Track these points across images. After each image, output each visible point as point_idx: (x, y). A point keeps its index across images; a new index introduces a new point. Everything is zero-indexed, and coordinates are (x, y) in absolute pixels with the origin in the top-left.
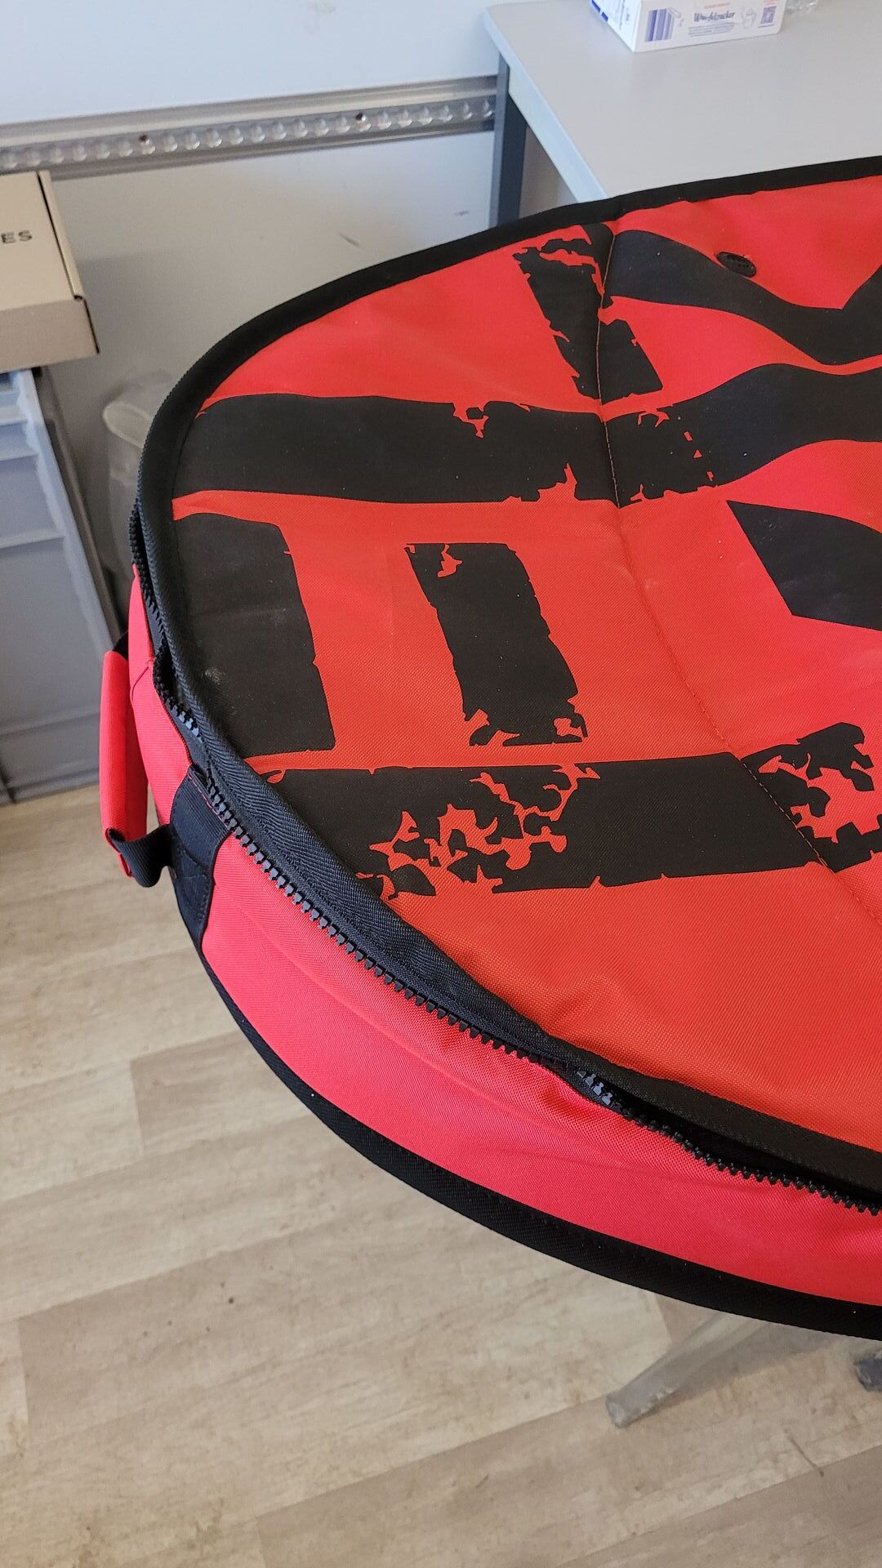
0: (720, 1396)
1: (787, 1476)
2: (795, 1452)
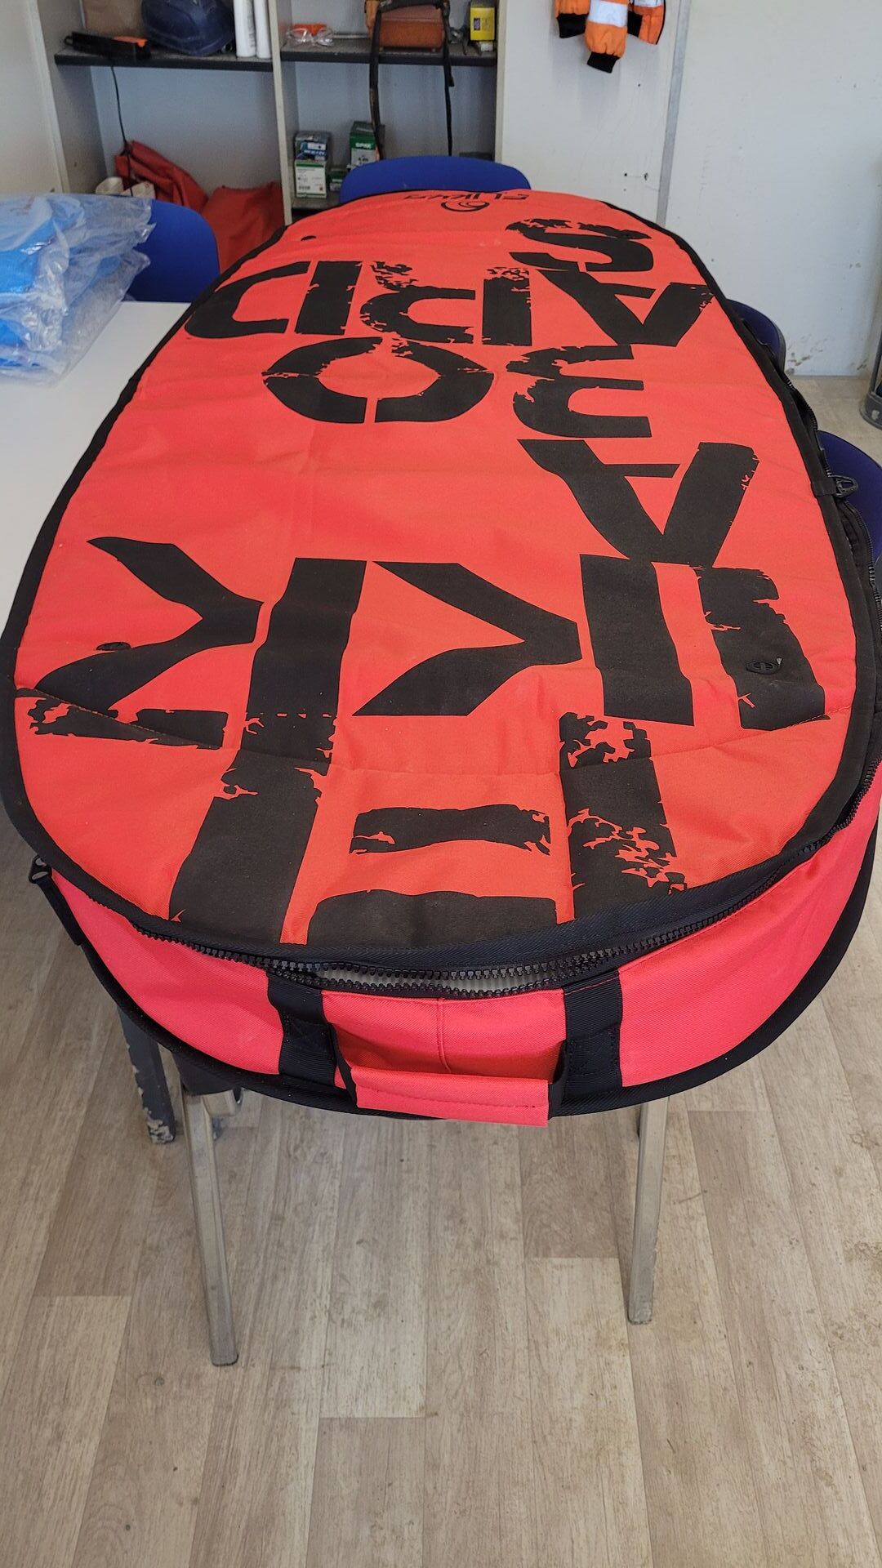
1: (702, 1215)
2: (689, 1203)
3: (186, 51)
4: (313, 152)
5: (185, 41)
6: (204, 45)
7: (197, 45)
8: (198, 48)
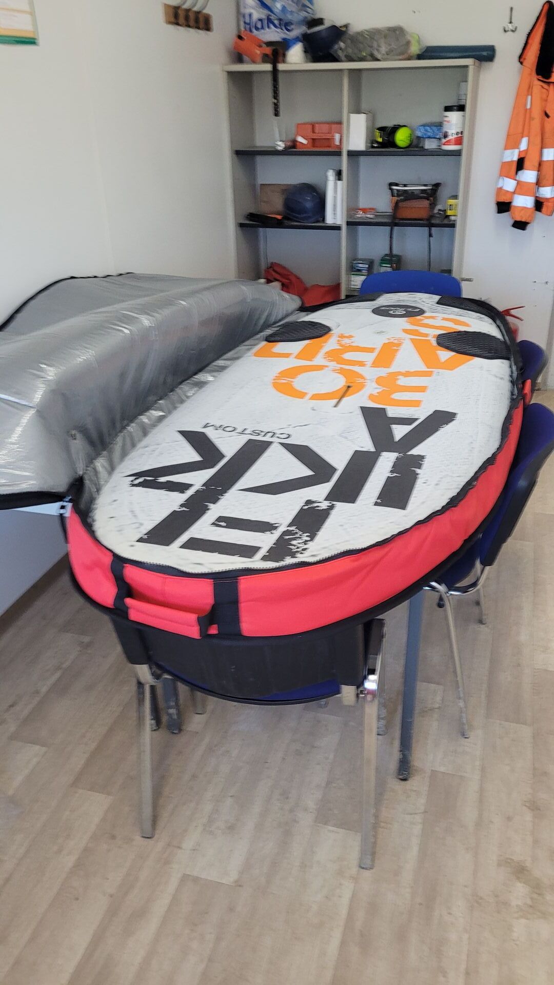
0: (383, 827)
1: (421, 823)
2: (415, 816)
3: (301, 221)
4: (361, 269)
5: (301, 216)
6: (311, 218)
8: (307, 220)
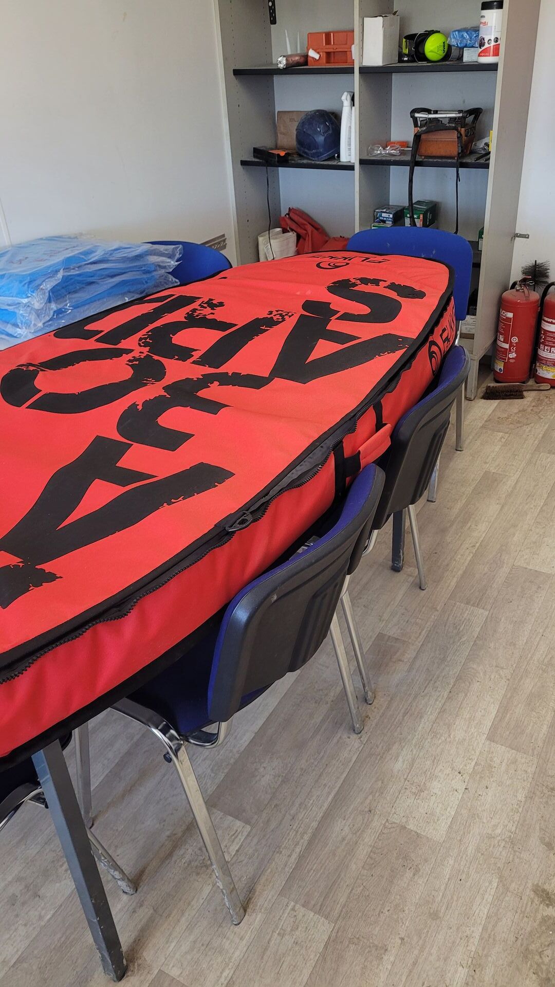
3: (311, 158)
4: (385, 219)
5: (311, 152)
6: (322, 154)
7: (318, 155)
8: (318, 156)
